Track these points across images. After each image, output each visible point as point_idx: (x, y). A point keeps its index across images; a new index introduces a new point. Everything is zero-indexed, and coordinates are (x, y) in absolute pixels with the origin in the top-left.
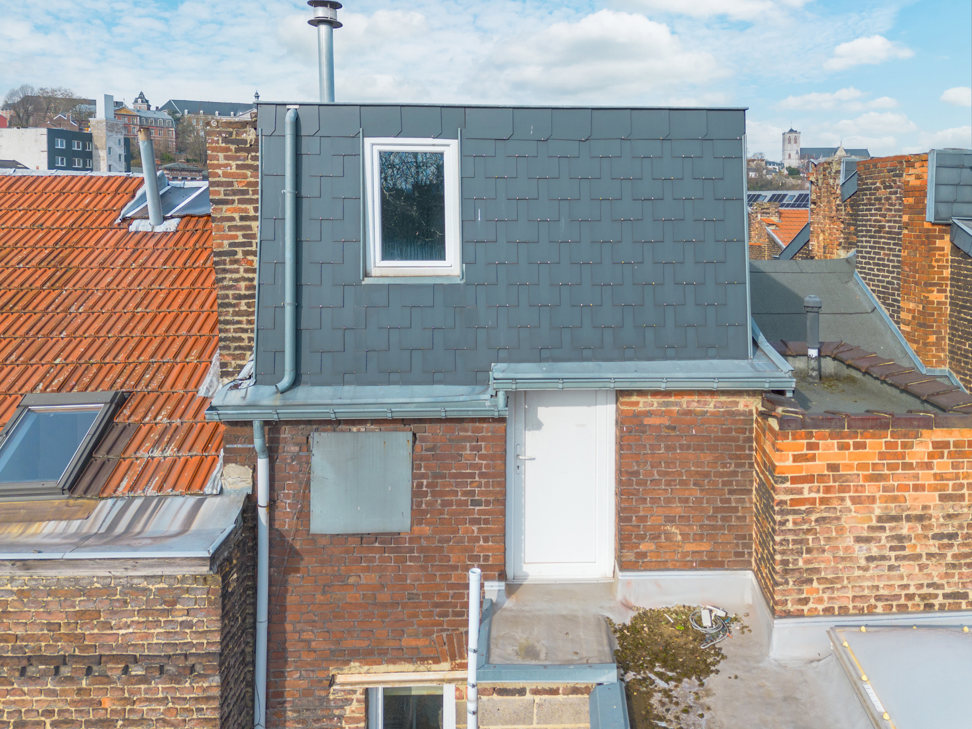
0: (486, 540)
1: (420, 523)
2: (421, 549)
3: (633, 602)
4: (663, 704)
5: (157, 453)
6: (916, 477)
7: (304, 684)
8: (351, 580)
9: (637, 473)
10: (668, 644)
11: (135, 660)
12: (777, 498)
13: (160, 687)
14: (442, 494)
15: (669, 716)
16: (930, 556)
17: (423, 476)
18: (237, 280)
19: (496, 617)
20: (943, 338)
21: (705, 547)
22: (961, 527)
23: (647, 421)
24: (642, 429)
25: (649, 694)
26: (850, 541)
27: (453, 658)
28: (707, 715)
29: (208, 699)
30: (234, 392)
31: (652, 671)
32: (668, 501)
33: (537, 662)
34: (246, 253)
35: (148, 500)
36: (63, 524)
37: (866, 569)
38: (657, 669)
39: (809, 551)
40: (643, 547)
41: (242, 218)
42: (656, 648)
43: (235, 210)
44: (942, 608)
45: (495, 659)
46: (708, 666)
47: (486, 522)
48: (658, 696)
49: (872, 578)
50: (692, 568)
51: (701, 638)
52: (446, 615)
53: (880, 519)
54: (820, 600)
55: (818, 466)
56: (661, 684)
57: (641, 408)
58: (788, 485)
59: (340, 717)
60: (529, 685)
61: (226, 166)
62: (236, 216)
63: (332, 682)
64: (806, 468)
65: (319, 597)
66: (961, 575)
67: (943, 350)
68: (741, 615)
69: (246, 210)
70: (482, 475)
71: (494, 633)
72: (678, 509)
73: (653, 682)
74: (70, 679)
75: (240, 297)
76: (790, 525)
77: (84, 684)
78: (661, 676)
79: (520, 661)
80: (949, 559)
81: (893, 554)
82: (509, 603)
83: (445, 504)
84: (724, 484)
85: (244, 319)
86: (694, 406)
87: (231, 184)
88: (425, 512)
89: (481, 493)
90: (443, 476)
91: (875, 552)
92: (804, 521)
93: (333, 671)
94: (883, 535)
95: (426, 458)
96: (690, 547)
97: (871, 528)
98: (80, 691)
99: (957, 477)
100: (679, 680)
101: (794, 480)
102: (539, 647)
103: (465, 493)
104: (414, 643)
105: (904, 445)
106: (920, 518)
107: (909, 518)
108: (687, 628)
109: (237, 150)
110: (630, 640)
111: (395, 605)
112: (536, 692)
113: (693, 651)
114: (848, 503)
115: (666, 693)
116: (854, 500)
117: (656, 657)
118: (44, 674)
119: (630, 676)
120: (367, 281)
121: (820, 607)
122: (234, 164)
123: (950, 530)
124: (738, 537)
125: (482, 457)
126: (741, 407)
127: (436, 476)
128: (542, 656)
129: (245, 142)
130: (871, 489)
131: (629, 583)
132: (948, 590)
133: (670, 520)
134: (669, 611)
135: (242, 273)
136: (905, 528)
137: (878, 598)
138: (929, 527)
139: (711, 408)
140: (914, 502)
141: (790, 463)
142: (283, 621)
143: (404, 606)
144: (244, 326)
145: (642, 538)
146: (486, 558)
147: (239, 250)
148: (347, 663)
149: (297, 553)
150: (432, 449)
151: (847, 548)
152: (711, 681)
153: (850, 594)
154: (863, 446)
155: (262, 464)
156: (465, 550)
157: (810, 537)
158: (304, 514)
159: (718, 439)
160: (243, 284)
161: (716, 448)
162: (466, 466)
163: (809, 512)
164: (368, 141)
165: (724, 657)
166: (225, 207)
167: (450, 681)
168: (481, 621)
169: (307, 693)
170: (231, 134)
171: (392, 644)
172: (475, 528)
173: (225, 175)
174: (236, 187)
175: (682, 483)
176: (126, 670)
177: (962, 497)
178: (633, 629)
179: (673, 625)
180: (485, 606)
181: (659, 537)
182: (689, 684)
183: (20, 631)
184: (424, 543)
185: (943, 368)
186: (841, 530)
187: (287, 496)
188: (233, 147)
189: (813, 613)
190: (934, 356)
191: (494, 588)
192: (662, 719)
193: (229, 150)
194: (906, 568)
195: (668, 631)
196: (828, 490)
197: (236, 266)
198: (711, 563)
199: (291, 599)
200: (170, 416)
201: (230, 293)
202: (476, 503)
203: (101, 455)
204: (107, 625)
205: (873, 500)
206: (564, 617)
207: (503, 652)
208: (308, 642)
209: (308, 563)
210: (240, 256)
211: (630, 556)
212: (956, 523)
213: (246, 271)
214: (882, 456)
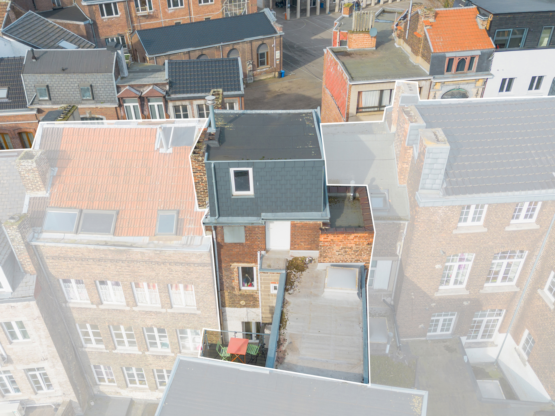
0: (261, 244)
1: (247, 241)
2: (248, 246)
3: (293, 255)
4: (293, 277)
5: (190, 226)
6: (350, 241)
7: (225, 266)
8: (234, 250)
9: (294, 234)
10: (298, 265)
11: (195, 264)
12: (320, 245)
13: (201, 268)
14: (251, 237)
15: (293, 279)
16: (352, 254)
17: (247, 234)
18: (200, 188)
19: (264, 258)
20: (406, 177)
21: (309, 246)
22: (360, 249)
23: (296, 225)
24: (296, 226)
25: (291, 275)
26: (335, 252)
27: (255, 263)
28: (300, 279)
29: (209, 270)
30: (207, 219)
31: (293, 270)
32: (301, 239)
33: (270, 268)
34: (202, 183)
35: (192, 237)
36: (177, 241)
37: (338, 256)
38: (294, 270)
39: (326, 253)
40: (295, 246)
41: (200, 176)
42: (295, 265)
43: (198, 174)
44: (354, 262)
45: (263, 268)
46: (304, 270)
47: (261, 241)
48: (293, 275)
49: (339, 257)
50: (306, 250)
51: (305, 264)
52: (253, 256)
53: (341, 248)
54: (328, 260)
55: (329, 239)
56: (294, 273)
57: (295, 222)
58: (322, 243)
59: (233, 271)
60: (269, 272)
61: (195, 165)
62: (199, 175)
63: (231, 265)
64: (326, 240)
65: (227, 253)
66: (359, 257)
67: (405, 180)
68: (315, 259)
69: (201, 174)
70: (260, 234)
71: (263, 262)
72: (303, 240)
73: (292, 272)
74: (184, 266)
75: (201, 191)
76: (322, 249)
77: (187, 266)
78: (294, 271)
79: (267, 268)
80: (356, 254)
81: (344, 254)
82: (266, 255)
83: (252, 238)
84: (314, 236)
85: (203, 195)
86: (307, 222)
87: (197, 169)
88: (248, 239)
89: (260, 237)
90: (252, 234)
91: (340, 253)
92: (325, 248)
93: (231, 264)
94: (342, 251)
95: (248, 230)
96: (305, 247)
97: (339, 250)
98: (186, 267)
99: (359, 241)
100: (298, 272)
101: (323, 242)
102: (271, 265)
103: (256, 237)
104: (247, 260)
105: (348, 236)
106: (350, 248)
107: (348, 248)
108: (303, 261)
109: (198, 162)
110: (290, 263)
111: (243, 254)
112: (270, 273)
113: (302, 267)
114: (335, 245)
115: (294, 275)
116: (336, 245)
117: (295, 267)
118: (179, 265)
119: (289, 271)
120: (233, 197)
121: (328, 261)
122: (197, 165)
123: (357, 250)
124: (316, 245)
125: (260, 230)
126: (318, 222)
127: (250, 234)
128: (272, 267)
129: (199, 160)
130: (340, 243)
131: (292, 252)
132: (356, 259)
133: (302, 242)
134: (300, 257)
135: (201, 187)
136: (347, 250)
137: (340, 260)
138: (353, 249)
139: (311, 222)
140: (349, 245)
141: (323, 239)
142: (220, 256)
143: (245, 254)
144: (203, 197)
145: (295, 245)
146: (261, 247)
147: (200, 182)
148: (234, 263)
149: (222, 245)
150: (249, 229)
151: (334, 253)
152: (304, 273)
153: (334, 260)
154: (339, 236)
155: (214, 232)
156: (257, 246)
157: (326, 251)
158: (223, 240)
159: (312, 228)
160: (202, 189)
161: (312, 230)
162: (256, 232)
163: (326, 247)
164: (231, 169)
165: (308, 268)
166: (196, 174)
167: (255, 266)
168: (260, 259)
169: (226, 267)
170: (196, 158)
171: (242, 260)
172: (259, 242)
173: (195, 167)
174: (198, 169)
175: (304, 236)
176: (194, 265)
177: (360, 245)
178: (292, 261)
179: (300, 261)
180: (261, 256)
181: (299, 245)
182: (299, 273)
183: (174, 259)
184: (248, 245)
185: (405, 185)
186: (333, 250)
187: (219, 236)
188: (197, 161)
189: (326, 262)
190: (402, 182)
191: (263, 252)
192: (292, 279)
193: (195, 162)
194: (346, 256)
195: (299, 262)
196: (331, 243)
197: (200, 185)
198: (310, 249)
199: (222, 253)
200: (190, 217)
201: (199, 190)
202: (258, 238)
203: (179, 227)
204: (190, 259)
205: (340, 245)
206: (277, 258)
207: (264, 266)
208: (226, 259)
209: (225, 247)
210: (200, 183)
211: (293, 248)
212: (358, 249)
213: (202, 186)
214: (343, 238)
